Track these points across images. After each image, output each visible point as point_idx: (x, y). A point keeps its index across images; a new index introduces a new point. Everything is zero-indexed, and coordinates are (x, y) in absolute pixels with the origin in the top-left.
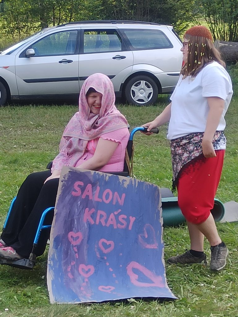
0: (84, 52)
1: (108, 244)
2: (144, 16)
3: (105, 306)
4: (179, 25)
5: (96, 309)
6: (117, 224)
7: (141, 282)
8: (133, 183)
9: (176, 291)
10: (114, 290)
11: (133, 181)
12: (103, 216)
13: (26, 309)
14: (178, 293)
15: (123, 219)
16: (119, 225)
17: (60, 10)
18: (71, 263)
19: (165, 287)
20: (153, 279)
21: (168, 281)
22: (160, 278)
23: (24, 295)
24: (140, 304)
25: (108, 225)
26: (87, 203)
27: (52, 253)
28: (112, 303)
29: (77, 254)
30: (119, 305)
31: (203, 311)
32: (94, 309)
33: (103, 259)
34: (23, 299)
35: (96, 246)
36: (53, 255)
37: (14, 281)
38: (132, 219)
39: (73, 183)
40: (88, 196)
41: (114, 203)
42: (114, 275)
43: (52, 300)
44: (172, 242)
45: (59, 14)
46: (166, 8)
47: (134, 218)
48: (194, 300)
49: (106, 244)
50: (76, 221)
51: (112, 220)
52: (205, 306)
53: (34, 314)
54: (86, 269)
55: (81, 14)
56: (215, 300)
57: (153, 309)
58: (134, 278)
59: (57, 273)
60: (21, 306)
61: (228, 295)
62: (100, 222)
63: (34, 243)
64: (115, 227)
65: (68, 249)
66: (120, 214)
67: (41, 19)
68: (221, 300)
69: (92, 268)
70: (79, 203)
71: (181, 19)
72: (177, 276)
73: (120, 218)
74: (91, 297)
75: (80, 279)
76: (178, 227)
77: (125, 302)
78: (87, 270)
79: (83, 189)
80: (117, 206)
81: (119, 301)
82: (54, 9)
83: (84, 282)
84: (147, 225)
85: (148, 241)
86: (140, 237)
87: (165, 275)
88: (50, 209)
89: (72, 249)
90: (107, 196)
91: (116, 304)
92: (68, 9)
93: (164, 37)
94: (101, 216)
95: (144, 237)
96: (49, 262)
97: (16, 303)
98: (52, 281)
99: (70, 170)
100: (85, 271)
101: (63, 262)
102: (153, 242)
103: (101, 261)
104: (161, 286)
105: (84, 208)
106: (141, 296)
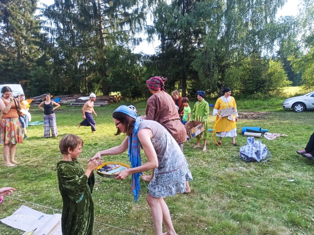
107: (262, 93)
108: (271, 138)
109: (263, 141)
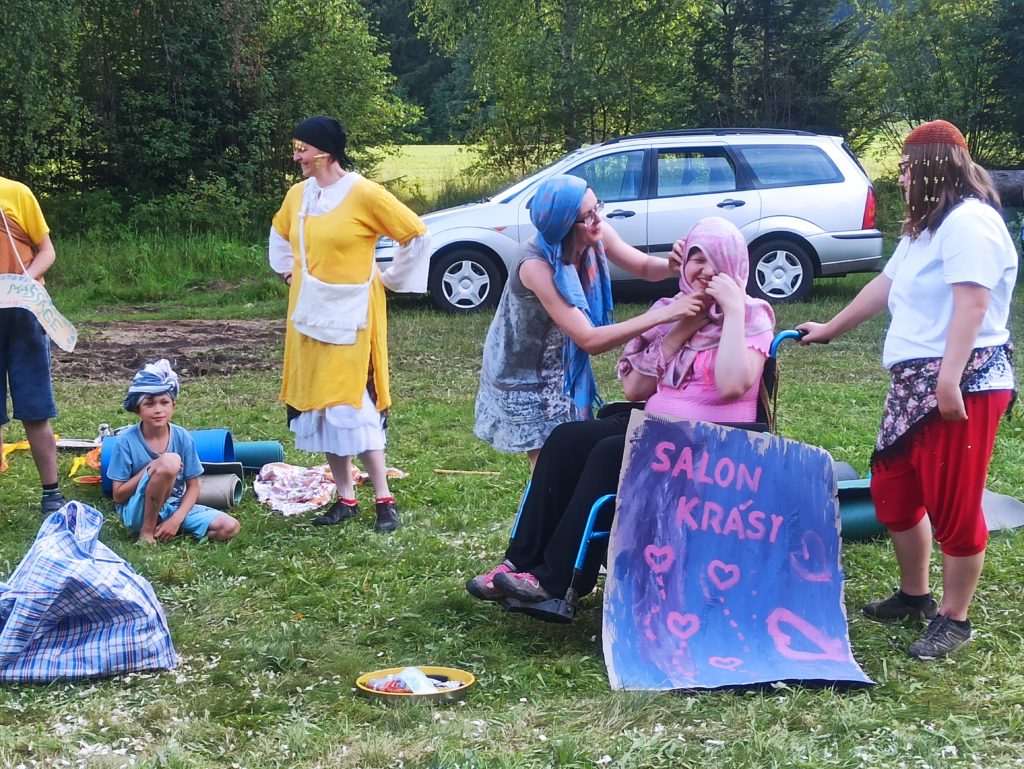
0: (659, 195)
1: (726, 571)
2: (779, 120)
3: (725, 697)
4: (854, 138)
5: (706, 701)
6: (745, 531)
7: (797, 650)
8: (777, 446)
9: (873, 668)
10: (742, 665)
11: (778, 442)
12: (715, 513)
13: (563, 700)
14: (877, 673)
15: (758, 519)
16: (749, 532)
17: (604, 114)
18: (650, 608)
19: (848, 663)
20: (822, 643)
21: (854, 650)
22: (838, 643)
23: (559, 672)
24: (798, 694)
25: (726, 532)
26: (682, 485)
27: (611, 589)
28: (740, 691)
29: (663, 591)
30: (754, 696)
31: (932, 710)
32: (703, 702)
33: (716, 601)
34: (555, 679)
35: (702, 575)
36: (615, 592)
37: (534, 646)
38: (777, 521)
39: (654, 444)
40: (683, 472)
41: (739, 487)
42: (740, 634)
43: (615, 682)
44: (859, 570)
45: (602, 124)
46: (826, 104)
47: (781, 518)
48: (912, 687)
49: (723, 570)
50: (659, 522)
51: (734, 521)
52: (937, 699)
53: (579, 709)
54: (682, 620)
55: (648, 120)
56: (957, 689)
57: (825, 705)
58: (781, 641)
59: (624, 629)
60: (553, 694)
61: (983, 679)
62: (710, 526)
63: (576, 566)
64: (741, 537)
65: (645, 580)
66: (749, 510)
67: (566, 133)
68: (971, 687)
69: (694, 619)
70: (666, 485)
71: (857, 126)
72: (872, 640)
73: (752, 517)
74: (694, 678)
75: (670, 642)
76: (871, 541)
77: (767, 689)
78: (683, 624)
79: (674, 457)
80: (746, 494)
81: (756, 687)
82: (593, 114)
83: (678, 648)
84: (808, 532)
85: (810, 566)
86: (793, 557)
87: (847, 637)
88: (606, 498)
89: (652, 581)
90: (724, 474)
91: (749, 692)
92: (621, 112)
93: (825, 160)
94: (712, 513)
95: (802, 557)
96: (605, 607)
97: (541, 687)
98: (613, 645)
99: (647, 419)
100: (681, 626)
101: (634, 607)
102: (820, 569)
103: (712, 606)
104: (840, 659)
105: (677, 496)
106: (801, 677)
107: (235, 183)
108: (302, 501)
109: (252, 530)
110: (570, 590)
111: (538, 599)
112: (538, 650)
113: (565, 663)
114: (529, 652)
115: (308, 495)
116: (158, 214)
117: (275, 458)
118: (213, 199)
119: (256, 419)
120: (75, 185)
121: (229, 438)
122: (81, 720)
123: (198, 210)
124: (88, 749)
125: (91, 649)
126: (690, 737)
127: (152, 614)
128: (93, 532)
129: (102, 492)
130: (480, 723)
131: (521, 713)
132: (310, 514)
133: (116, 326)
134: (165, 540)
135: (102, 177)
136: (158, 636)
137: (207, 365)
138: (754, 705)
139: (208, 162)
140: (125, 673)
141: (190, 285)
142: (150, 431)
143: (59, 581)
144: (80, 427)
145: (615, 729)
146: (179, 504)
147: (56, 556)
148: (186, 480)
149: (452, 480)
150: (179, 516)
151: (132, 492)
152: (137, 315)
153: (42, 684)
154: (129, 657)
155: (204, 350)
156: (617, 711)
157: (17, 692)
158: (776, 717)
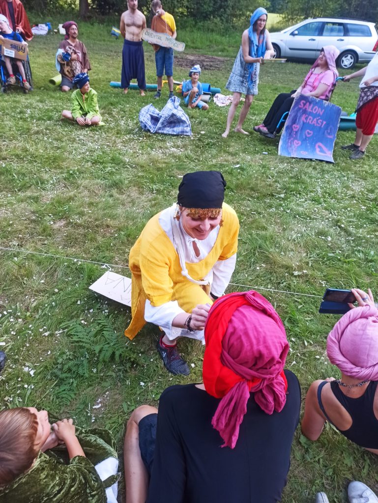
3: (302, 160)
7: (321, 152)
9: (335, 159)
10: (307, 154)
11: (330, 104)
16: (317, 124)
18: (291, 139)
19: (331, 157)
20: (326, 152)
21: (333, 154)
22: (330, 152)
24: (317, 162)
25: (312, 124)
26: (305, 111)
27: (283, 134)
28: (305, 159)
29: (295, 135)
30: (308, 161)
32: (296, 160)
33: (306, 139)
35: (304, 133)
38: (324, 123)
39: (300, 101)
40: (306, 109)
41: (318, 113)
42: (309, 147)
43: (279, 153)
49: (309, 132)
50: (298, 119)
51: (315, 121)
57: (322, 165)
58: (318, 150)
59: (284, 142)
62: (309, 122)
64: (315, 125)
65: (291, 132)
66: (319, 119)
69: (300, 142)
70: (301, 111)
72: (338, 153)
73: (319, 121)
74: (296, 155)
75: (293, 146)
77: (311, 160)
79: (304, 105)
80: (319, 115)
81: (308, 159)
83: (295, 148)
84: (331, 126)
85: (329, 134)
86: (326, 131)
87: (332, 151)
89: (293, 133)
90: (315, 110)
94: (310, 119)
95: (328, 132)
96: (281, 137)
98: (281, 146)
100: (297, 143)
101: (288, 138)
102: (331, 135)
103: (304, 140)
104: (329, 156)
105: (303, 114)
106: (319, 159)
107: (222, 19)
109: (211, 108)
110: (275, 132)
111: (267, 134)
112: (265, 144)
113: (270, 148)
114: (263, 144)
115: (224, 102)
116: (203, 26)
117: (219, 92)
118: (216, 24)
119: (216, 82)
120: (185, 15)
121: (210, 86)
122: (172, 143)
123: (212, 26)
124: (173, 149)
125: (175, 129)
126: (291, 167)
127: (188, 124)
128: (178, 103)
129: (182, 95)
130: (249, 157)
131: (258, 156)
132: (224, 107)
133: (190, 55)
134: (193, 108)
135: (191, 14)
136: (188, 129)
137: (208, 67)
138: (307, 163)
139: (216, 13)
140: (181, 135)
141: (207, 46)
142: (193, 82)
143: (170, 114)
144: (179, 79)
145: (277, 163)
146: (197, 100)
147: (170, 108)
148: (199, 95)
149: (256, 103)
150: (197, 103)
151: (187, 95)
152: (195, 52)
153: (166, 135)
154: (183, 132)
155: (208, 63)
156: (278, 159)
157: (160, 136)
158: (310, 166)
